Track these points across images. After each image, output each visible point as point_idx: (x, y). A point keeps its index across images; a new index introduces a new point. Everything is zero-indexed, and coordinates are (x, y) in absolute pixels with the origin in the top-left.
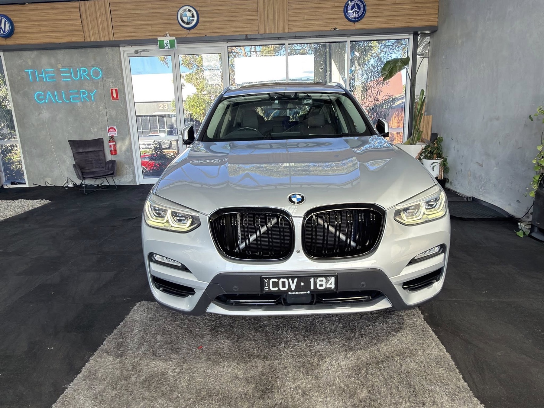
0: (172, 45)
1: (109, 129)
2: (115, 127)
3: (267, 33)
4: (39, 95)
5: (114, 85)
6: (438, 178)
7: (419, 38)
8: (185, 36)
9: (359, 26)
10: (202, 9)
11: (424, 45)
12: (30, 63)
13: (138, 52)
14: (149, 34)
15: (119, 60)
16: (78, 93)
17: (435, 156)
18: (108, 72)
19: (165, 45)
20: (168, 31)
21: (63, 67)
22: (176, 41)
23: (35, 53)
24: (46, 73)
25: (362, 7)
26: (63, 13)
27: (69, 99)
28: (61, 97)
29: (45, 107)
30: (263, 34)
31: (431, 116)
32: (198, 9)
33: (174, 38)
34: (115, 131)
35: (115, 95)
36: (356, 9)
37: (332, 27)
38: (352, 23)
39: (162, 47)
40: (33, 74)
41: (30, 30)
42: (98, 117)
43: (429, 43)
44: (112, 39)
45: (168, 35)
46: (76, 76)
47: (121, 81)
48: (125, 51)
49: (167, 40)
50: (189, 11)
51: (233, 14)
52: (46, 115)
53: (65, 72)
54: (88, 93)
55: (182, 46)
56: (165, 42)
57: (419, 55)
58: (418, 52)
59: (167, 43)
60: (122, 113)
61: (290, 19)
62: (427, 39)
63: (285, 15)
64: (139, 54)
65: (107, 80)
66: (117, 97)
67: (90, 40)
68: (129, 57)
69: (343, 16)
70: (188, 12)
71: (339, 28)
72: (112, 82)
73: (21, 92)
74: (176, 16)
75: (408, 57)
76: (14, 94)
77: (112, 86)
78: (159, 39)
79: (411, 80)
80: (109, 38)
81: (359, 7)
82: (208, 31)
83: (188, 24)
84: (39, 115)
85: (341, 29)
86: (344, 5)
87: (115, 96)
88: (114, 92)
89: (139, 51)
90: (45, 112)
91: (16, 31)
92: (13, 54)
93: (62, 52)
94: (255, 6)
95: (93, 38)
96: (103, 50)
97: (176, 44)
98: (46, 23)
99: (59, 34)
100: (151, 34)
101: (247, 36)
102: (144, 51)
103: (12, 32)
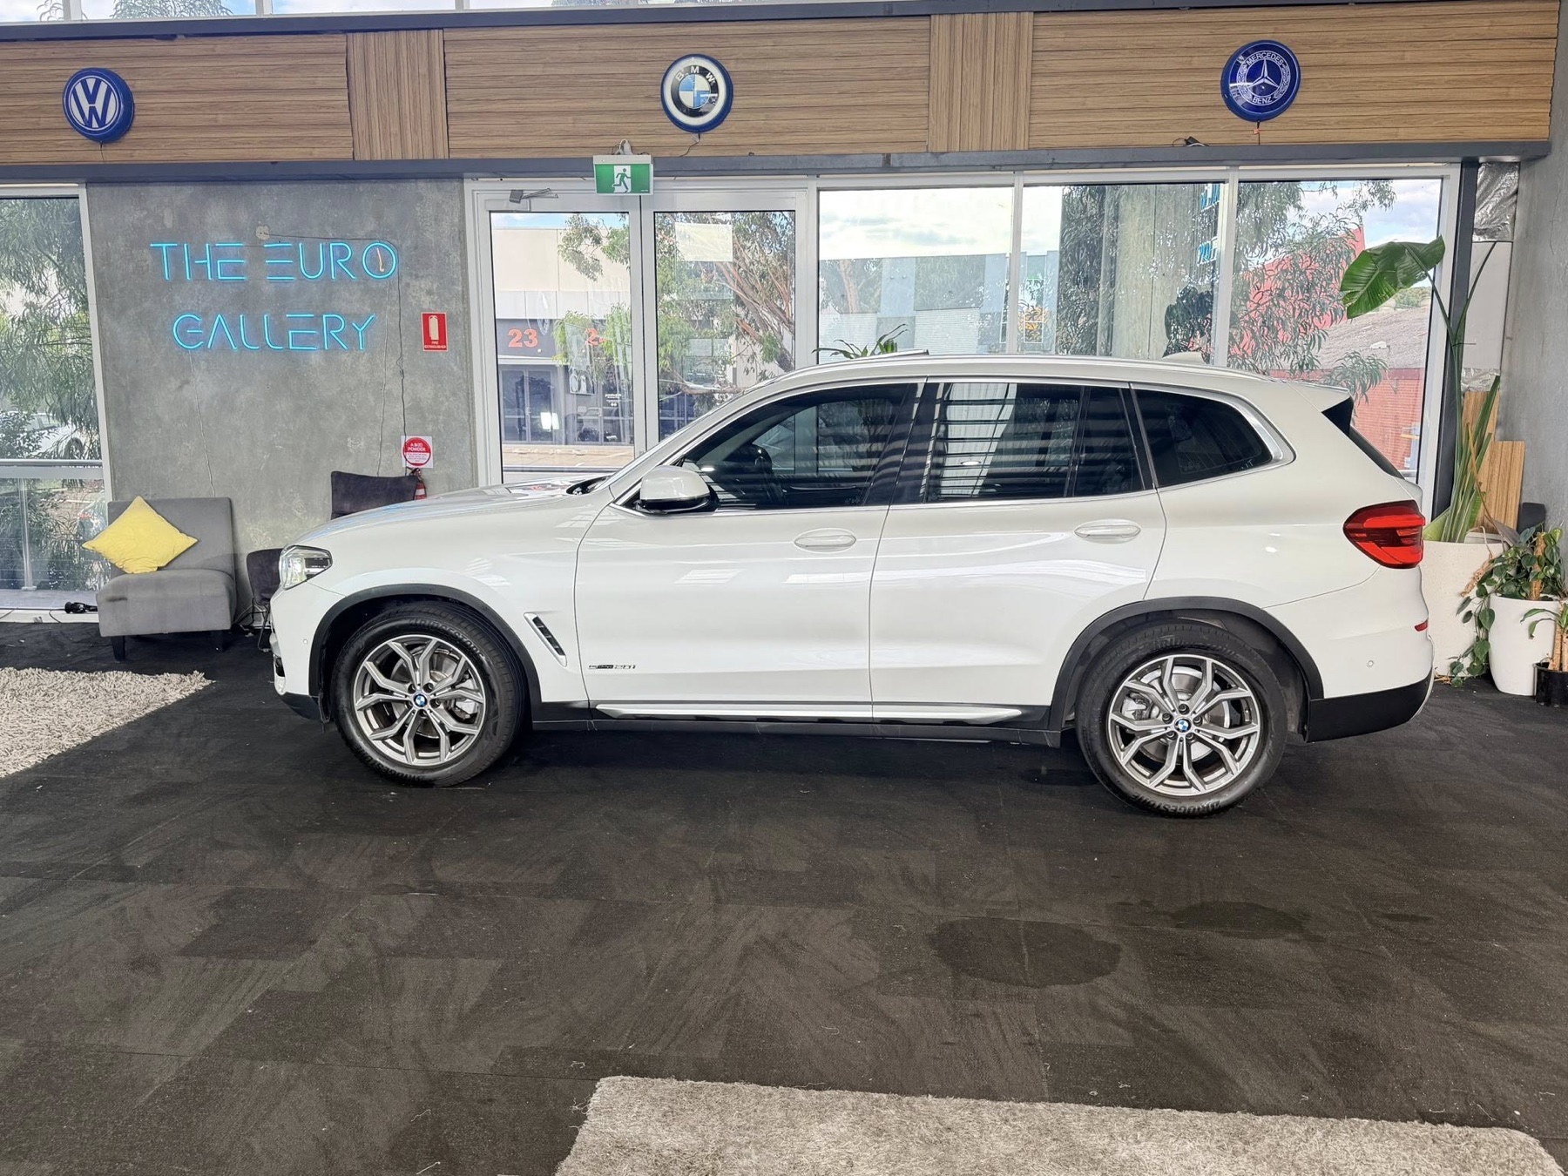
0: (639, 185)
1: (407, 445)
2: (428, 440)
3: (958, 150)
4: (188, 324)
5: (435, 303)
6: (1550, 668)
7: (1480, 176)
8: (682, 153)
9: (1273, 132)
10: (742, 67)
11: (1497, 199)
12: (168, 223)
13: (521, 198)
14: (564, 143)
15: (456, 220)
16: (315, 323)
17: (1536, 586)
18: (418, 259)
19: (617, 181)
20: (627, 134)
21: (274, 237)
22: (652, 167)
23: (188, 191)
24: (217, 254)
25: (1285, 71)
26: (293, 68)
27: (284, 342)
28: (257, 335)
29: (203, 365)
30: (943, 153)
31: (1520, 445)
32: (729, 67)
33: (646, 159)
34: (428, 450)
35: (434, 335)
36: (1265, 79)
37: (1180, 136)
38: (1249, 123)
39: (605, 185)
40: (176, 256)
41: (183, 120)
42: (373, 403)
43: (1516, 192)
44: (442, 154)
45: (627, 147)
46: (313, 266)
47: (460, 289)
48: (479, 192)
49: (622, 165)
50: (704, 72)
51: (847, 86)
52: (202, 388)
53: (280, 253)
54: (348, 323)
55: (668, 183)
56: (618, 170)
57: (1481, 233)
58: (1475, 221)
59: (624, 176)
60: (454, 394)
61: (1038, 105)
62: (1510, 180)
63: (1022, 93)
64: (523, 204)
65: (414, 282)
66: (442, 340)
67: (372, 154)
68: (490, 212)
69: (1220, 100)
70: (699, 78)
71: (1203, 138)
72: (429, 293)
73: (132, 312)
74: (658, 89)
75: (1439, 242)
76: (106, 317)
77: (427, 304)
78: (598, 160)
79: (1448, 319)
80: (434, 149)
81: (1275, 73)
82: (761, 140)
83: (695, 113)
84: (180, 387)
85: (1208, 141)
87: (437, 338)
88: (434, 323)
89: (526, 194)
90: (201, 381)
91: (138, 120)
92: (118, 191)
93: (276, 188)
94: (922, 62)
95: (380, 150)
96: (410, 188)
97: (652, 178)
98: (235, 98)
99: (273, 133)
100: (570, 142)
101: (887, 158)
102: (541, 194)
103: (125, 122)
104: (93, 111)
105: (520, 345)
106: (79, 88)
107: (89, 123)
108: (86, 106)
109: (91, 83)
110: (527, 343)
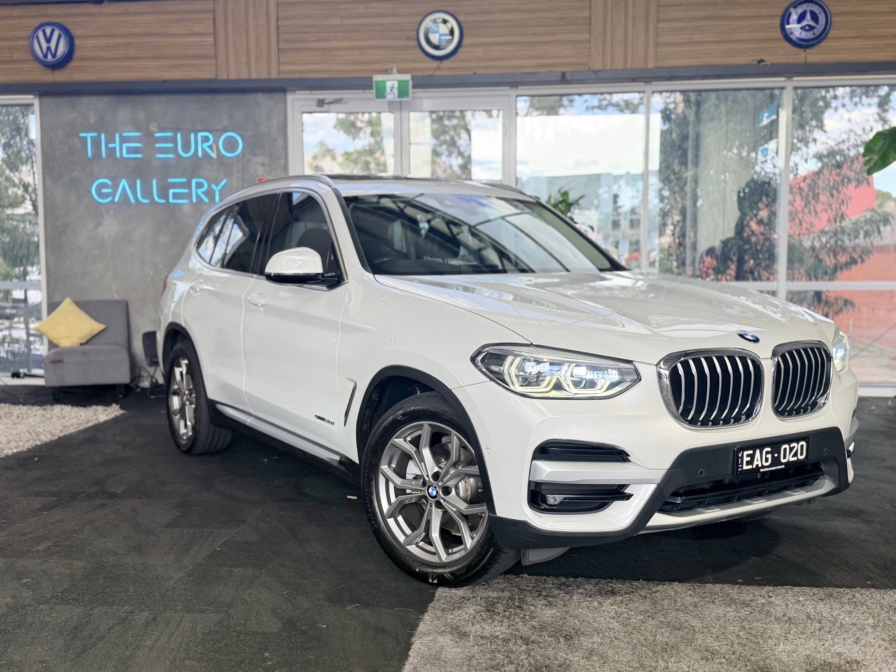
0: (403, 92)
3: (609, 69)
4: (104, 185)
5: (266, 171)
8: (430, 73)
9: (813, 56)
10: (469, 18)
12: (92, 120)
13: (324, 103)
14: (353, 68)
15: (281, 118)
16: (188, 185)
18: (255, 144)
19: (388, 90)
20: (394, 61)
21: (162, 130)
22: (411, 82)
23: (106, 99)
24: (123, 140)
25: (822, 18)
26: (177, 21)
27: (166, 197)
28: (147, 193)
29: (112, 213)
30: (599, 70)
32: (461, 19)
33: (407, 77)
36: (808, 21)
37: (752, 58)
38: (800, 50)
39: (381, 94)
40: (96, 143)
41: (106, 54)
44: (274, 75)
45: (395, 70)
46: (186, 148)
47: (283, 162)
48: (295, 100)
49: (392, 82)
50: (445, 22)
51: (536, 30)
52: (110, 227)
53: (165, 140)
54: (209, 185)
55: (420, 93)
56: (389, 84)
59: (393, 87)
61: (662, 40)
63: (651, 32)
64: (326, 107)
65: (252, 158)
67: (228, 75)
68: (302, 113)
69: (780, 35)
70: (442, 26)
71: (769, 59)
72: (263, 165)
73: (65, 178)
74: (415, 33)
76: (48, 182)
77: (261, 172)
78: (377, 78)
80: (269, 72)
81: (815, 17)
82: (481, 64)
84: (96, 228)
85: (772, 61)
86: (781, 13)
89: (327, 101)
90: (110, 223)
91: (77, 54)
92: (59, 100)
93: (164, 98)
94: (586, 14)
95: (234, 72)
96: (251, 98)
97: (411, 90)
98: (141, 40)
99: (163, 62)
100: (357, 67)
101: (564, 74)
102: (338, 101)
103: (68, 57)
104: (49, 48)
106: (40, 34)
107: (46, 56)
108: (44, 45)
109: (48, 31)
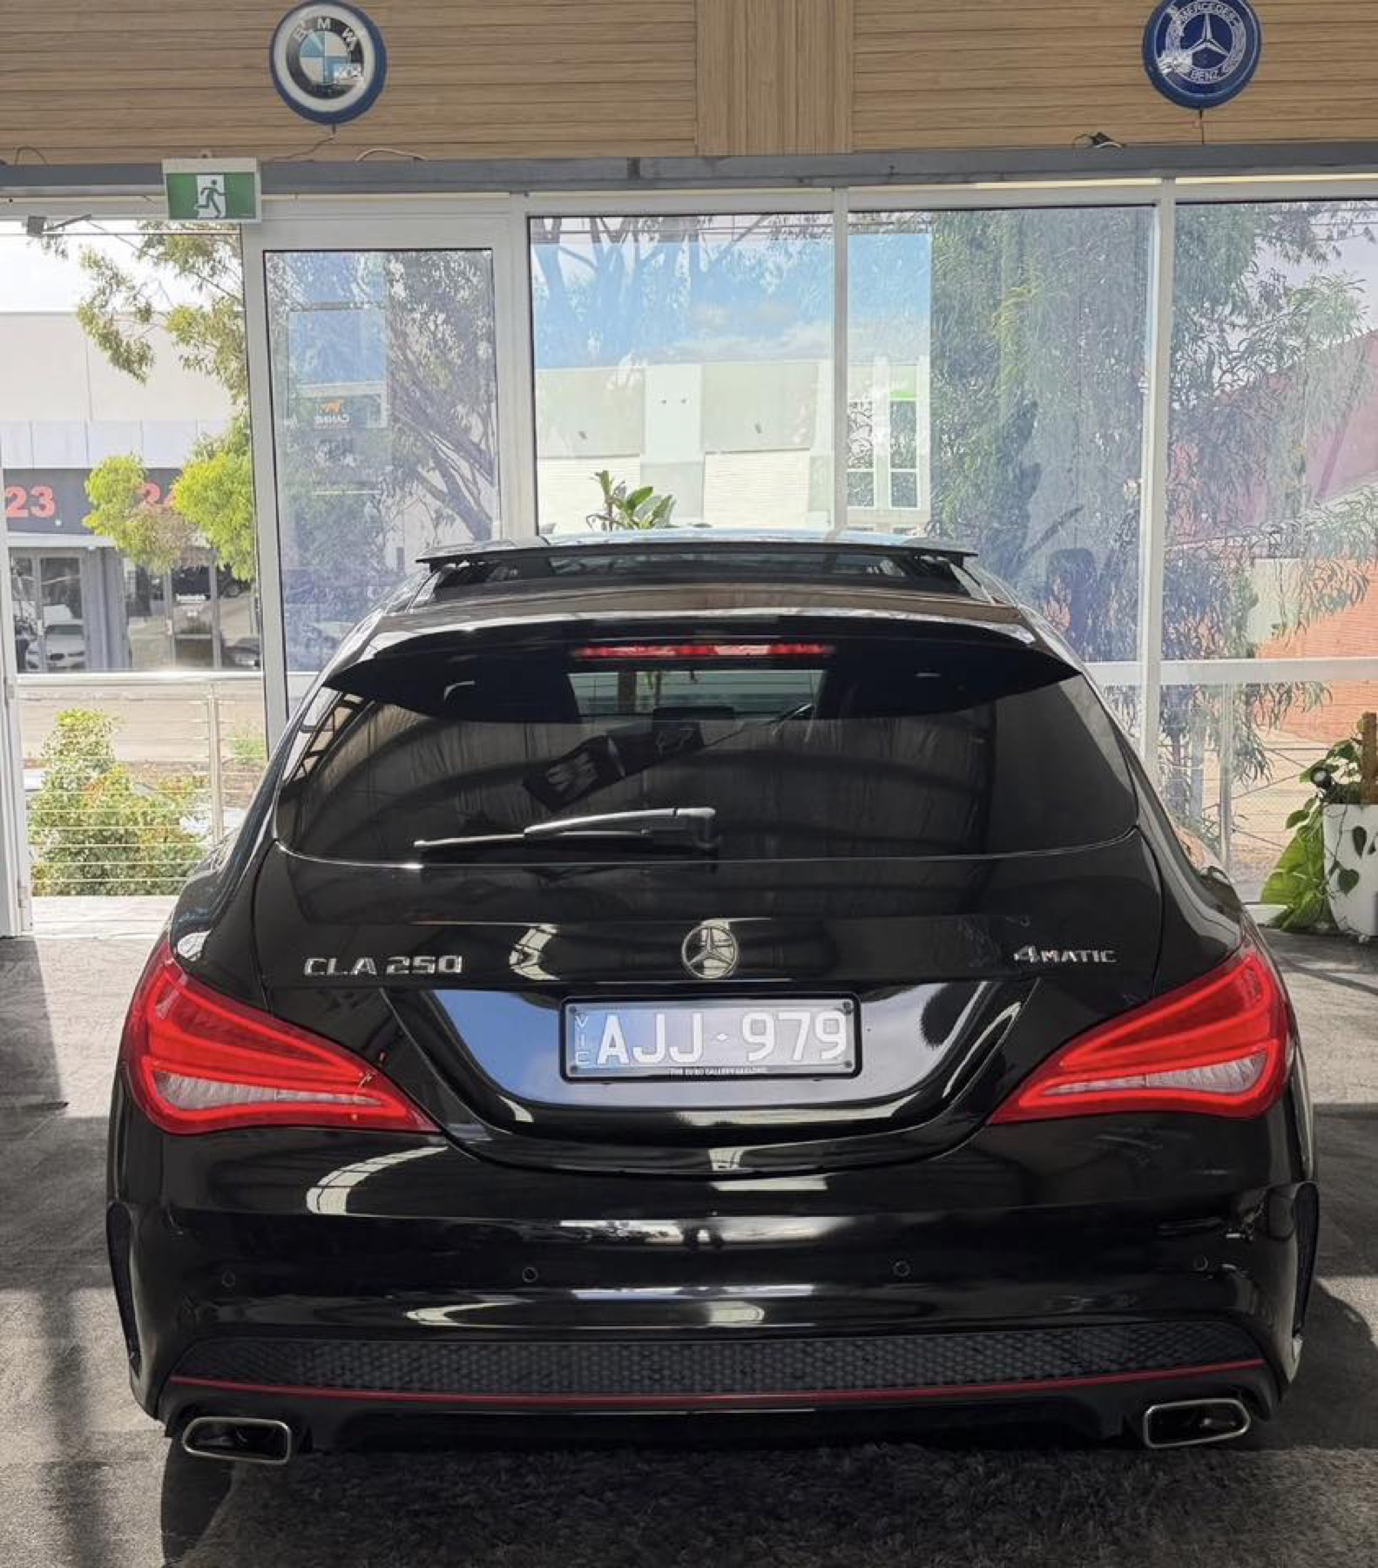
0: (238, 202)
3: (744, 153)
8: (308, 155)
9: (1223, 124)
10: (401, 17)
14: (111, 140)
19: (202, 200)
22: (258, 178)
25: (1239, 32)
30: (721, 158)
32: (381, 16)
33: (249, 165)
36: (1208, 42)
37: (1081, 131)
38: (1189, 111)
39: (183, 207)
49: (208, 174)
50: (338, 27)
51: (567, 51)
55: (285, 204)
56: (203, 182)
59: (213, 191)
61: (866, 83)
63: (841, 63)
69: (1142, 75)
71: (1119, 134)
74: (267, 52)
78: (170, 166)
81: (1222, 35)
82: (432, 134)
83: (329, 93)
85: (1125, 139)
86: (1145, 21)
94: (683, 15)
97: (259, 197)
100: (123, 138)
101: (634, 164)
105: (25, 514)
110: (36, 511)
